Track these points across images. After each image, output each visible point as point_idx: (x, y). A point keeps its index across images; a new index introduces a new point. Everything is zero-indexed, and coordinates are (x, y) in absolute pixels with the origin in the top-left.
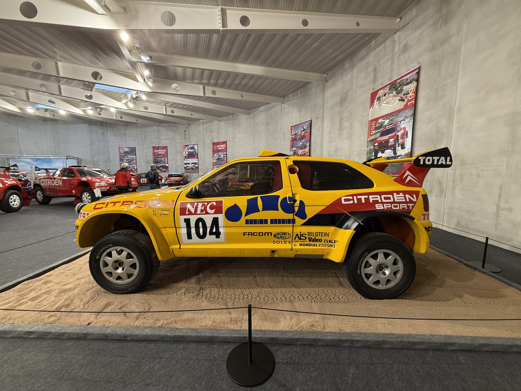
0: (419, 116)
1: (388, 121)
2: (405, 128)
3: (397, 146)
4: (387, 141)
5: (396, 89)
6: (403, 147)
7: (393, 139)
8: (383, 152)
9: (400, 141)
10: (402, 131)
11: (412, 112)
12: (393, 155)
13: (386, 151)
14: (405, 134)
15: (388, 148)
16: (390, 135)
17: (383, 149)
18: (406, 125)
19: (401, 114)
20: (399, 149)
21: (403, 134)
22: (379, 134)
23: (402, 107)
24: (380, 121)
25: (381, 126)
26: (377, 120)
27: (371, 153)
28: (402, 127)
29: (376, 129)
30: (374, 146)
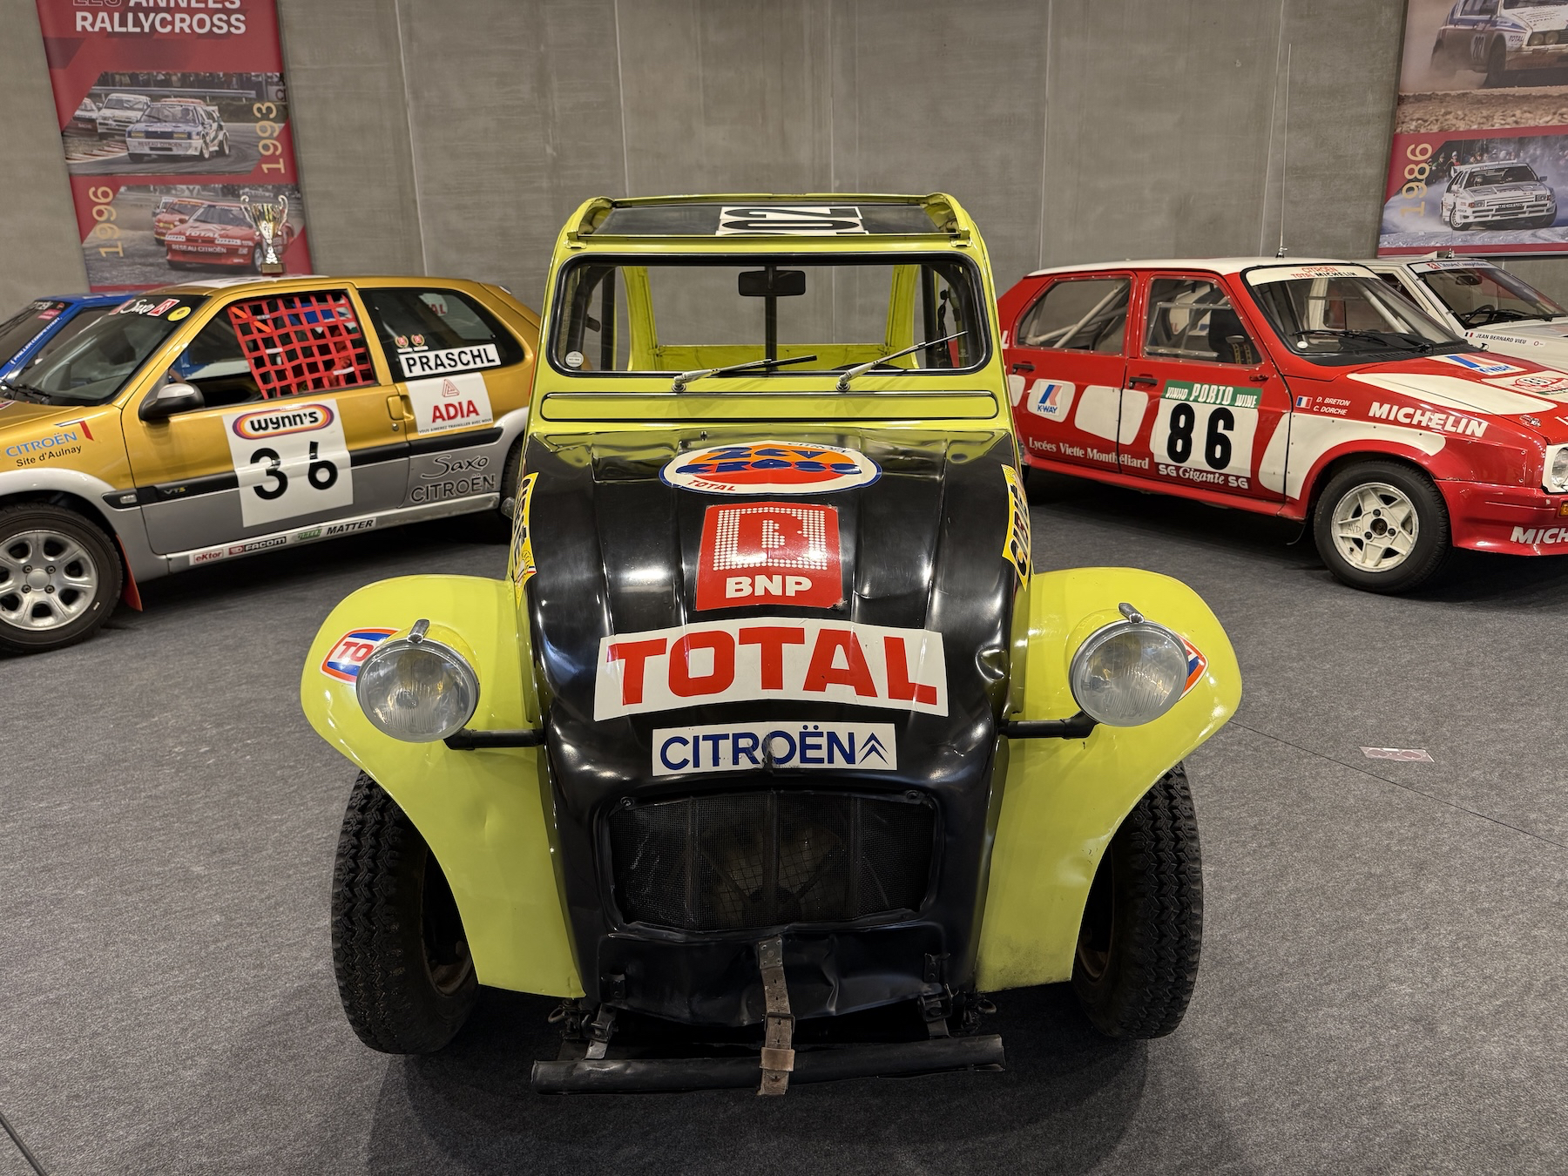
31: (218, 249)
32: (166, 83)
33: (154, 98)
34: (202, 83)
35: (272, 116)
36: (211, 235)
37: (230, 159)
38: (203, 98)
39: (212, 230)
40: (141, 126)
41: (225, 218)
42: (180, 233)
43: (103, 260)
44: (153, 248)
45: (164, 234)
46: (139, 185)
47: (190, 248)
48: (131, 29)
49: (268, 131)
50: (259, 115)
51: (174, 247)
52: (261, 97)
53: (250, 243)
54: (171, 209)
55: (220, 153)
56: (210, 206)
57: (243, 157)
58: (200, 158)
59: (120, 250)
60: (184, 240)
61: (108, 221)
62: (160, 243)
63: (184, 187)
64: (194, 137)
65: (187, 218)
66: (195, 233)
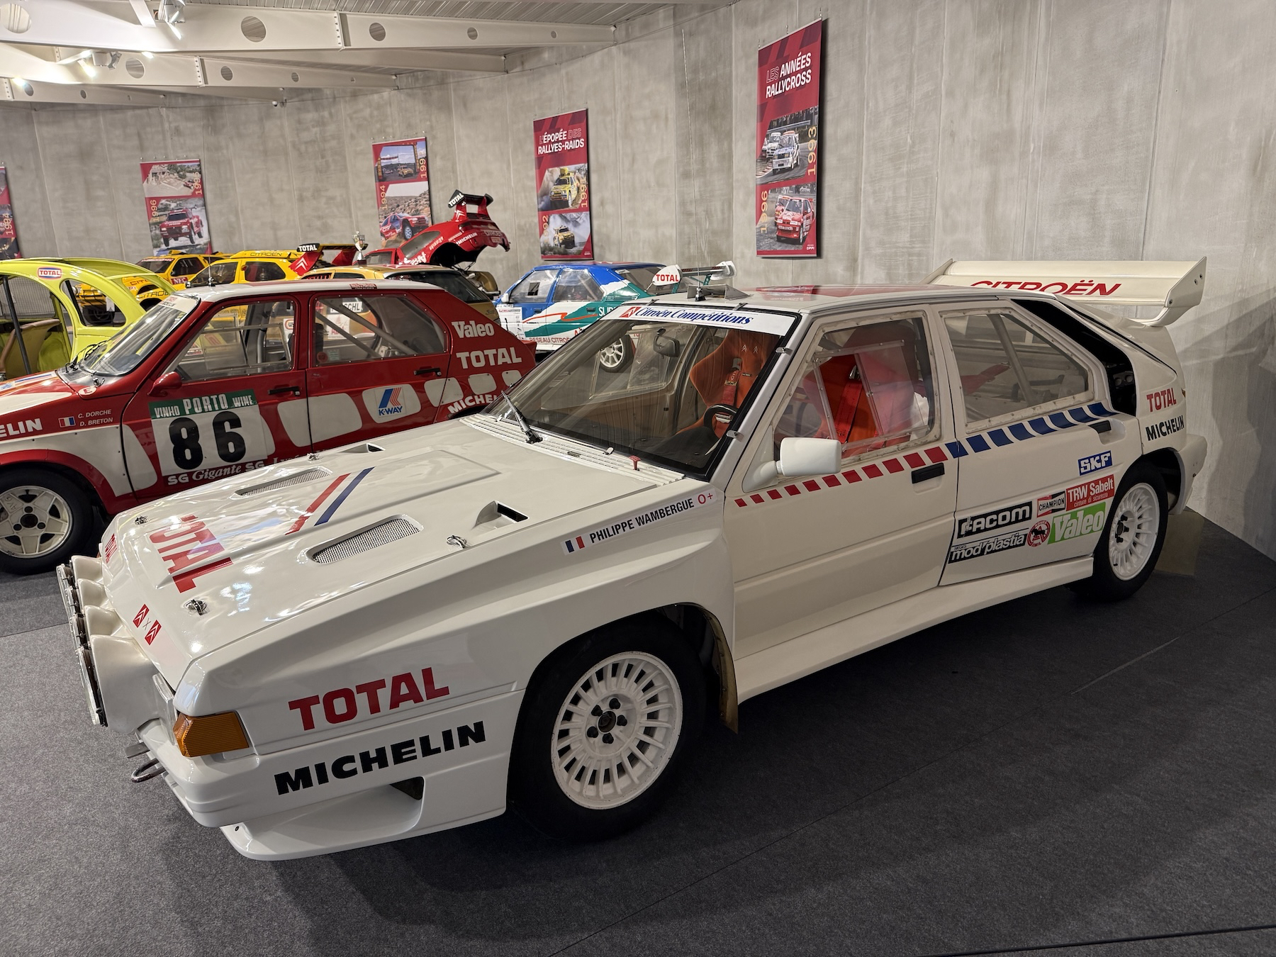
0: (209, 207)
1: (175, 204)
2: (198, 217)
3: (193, 234)
4: (179, 228)
5: (178, 173)
6: (200, 236)
7: (186, 226)
8: (176, 239)
9: (196, 229)
10: (196, 220)
11: (201, 202)
12: (191, 244)
13: (180, 239)
14: (199, 223)
15: (184, 235)
16: (181, 221)
17: (175, 236)
18: (197, 213)
19: (190, 200)
20: (195, 237)
21: (197, 223)
22: (164, 218)
23: (190, 194)
24: (163, 201)
25: (166, 208)
26: (158, 199)
27: (158, 239)
28: (194, 214)
29: (159, 210)
30: (161, 231)
31: (791, 228)
32: (785, 123)
33: (782, 132)
34: (796, 119)
35: (815, 136)
36: (789, 219)
37: (799, 168)
38: (794, 129)
39: (788, 215)
40: (776, 152)
41: (793, 207)
42: (781, 218)
43: (761, 235)
44: (773, 228)
45: (776, 219)
46: (774, 191)
47: (783, 228)
48: (780, 92)
49: (813, 144)
50: (810, 136)
51: (780, 227)
52: (811, 125)
53: (800, 224)
54: (782, 203)
55: (796, 165)
56: (791, 200)
57: (803, 167)
58: (790, 169)
59: (765, 229)
60: (782, 222)
61: (765, 212)
62: (776, 224)
63: (784, 188)
64: (791, 155)
65: (783, 208)
66: (785, 218)
